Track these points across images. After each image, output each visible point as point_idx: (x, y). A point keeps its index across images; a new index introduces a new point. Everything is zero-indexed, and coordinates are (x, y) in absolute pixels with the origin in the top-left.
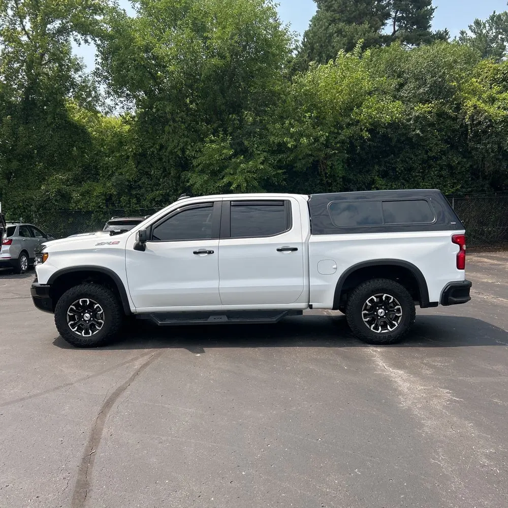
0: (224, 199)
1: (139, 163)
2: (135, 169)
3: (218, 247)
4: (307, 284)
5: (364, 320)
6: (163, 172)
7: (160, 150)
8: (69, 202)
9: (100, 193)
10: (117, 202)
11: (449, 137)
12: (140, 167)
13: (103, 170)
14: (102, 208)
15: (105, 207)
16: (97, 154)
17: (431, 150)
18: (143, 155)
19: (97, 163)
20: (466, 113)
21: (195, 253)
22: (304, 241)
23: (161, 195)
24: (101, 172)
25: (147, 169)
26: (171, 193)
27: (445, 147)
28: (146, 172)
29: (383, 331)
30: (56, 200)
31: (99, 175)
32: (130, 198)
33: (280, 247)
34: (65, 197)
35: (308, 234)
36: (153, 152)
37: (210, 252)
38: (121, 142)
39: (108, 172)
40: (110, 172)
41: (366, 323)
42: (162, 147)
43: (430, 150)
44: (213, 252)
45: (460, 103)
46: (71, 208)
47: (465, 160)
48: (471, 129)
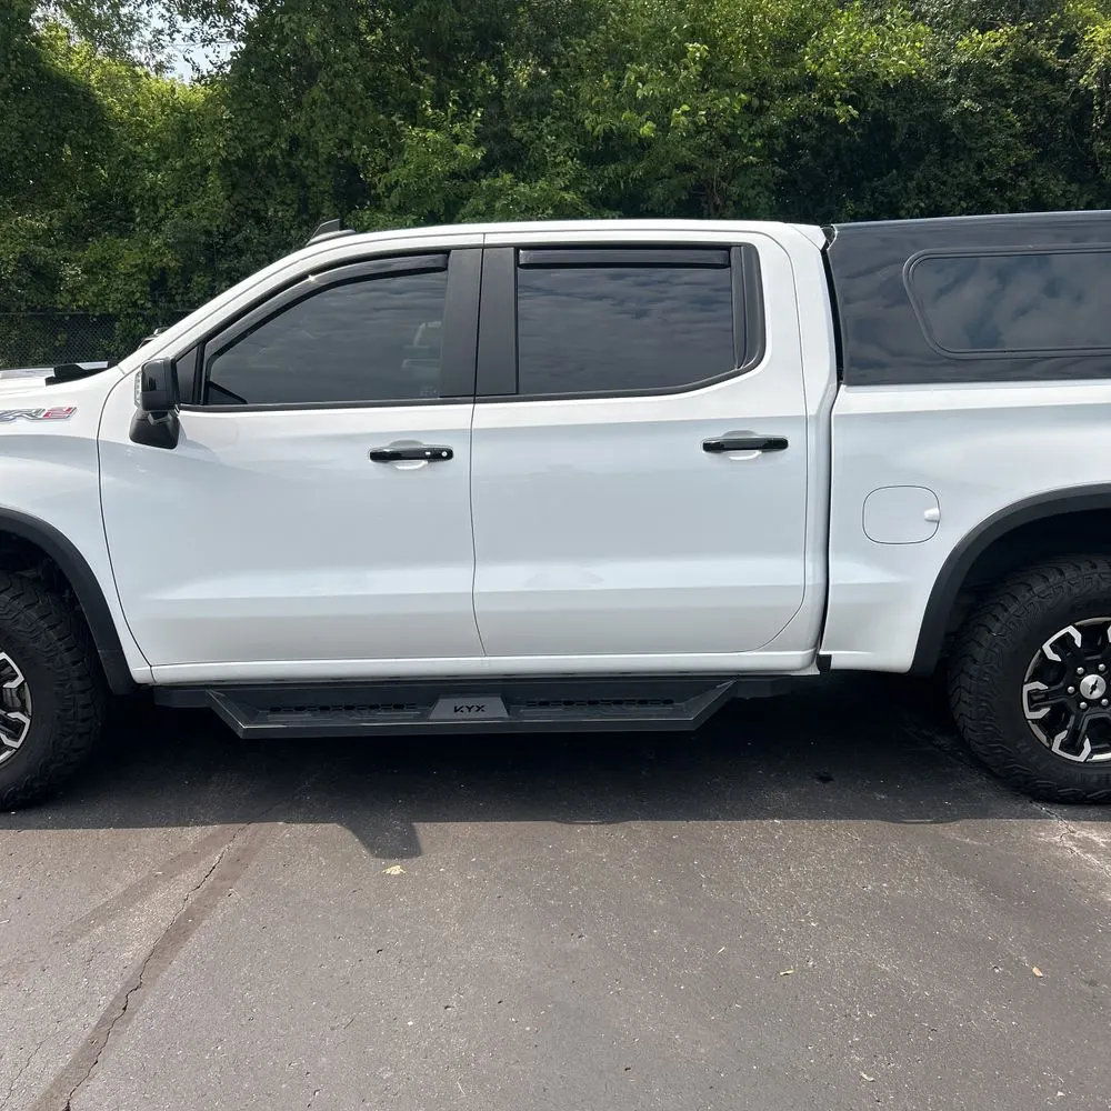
0: (490, 240)
1: (234, 186)
2: (226, 204)
3: (471, 434)
4: (821, 580)
5: (1030, 715)
6: (300, 212)
7: (290, 153)
8: (54, 290)
9: (136, 266)
10: (181, 291)
11: (1041, 127)
12: (236, 197)
13: (142, 208)
14: (143, 307)
15: (149, 305)
16: (125, 161)
17: (991, 163)
18: (246, 164)
19: (127, 187)
20: (1089, 59)
21: (377, 456)
22: (812, 411)
24: (137, 211)
25: (257, 205)
27: (1027, 154)
28: (254, 211)
29: (1097, 757)
30: (19, 284)
31: (133, 220)
32: (214, 281)
33: (716, 435)
34: (44, 277)
35: (829, 383)
36: (273, 157)
37: (437, 455)
38: (186, 130)
39: (156, 212)
40: (162, 212)
41: (1035, 728)
42: (295, 142)
43: (988, 161)
44: (450, 455)
45: (1075, 35)
46: (60, 306)
47: (1074, 187)
48: (1101, 104)
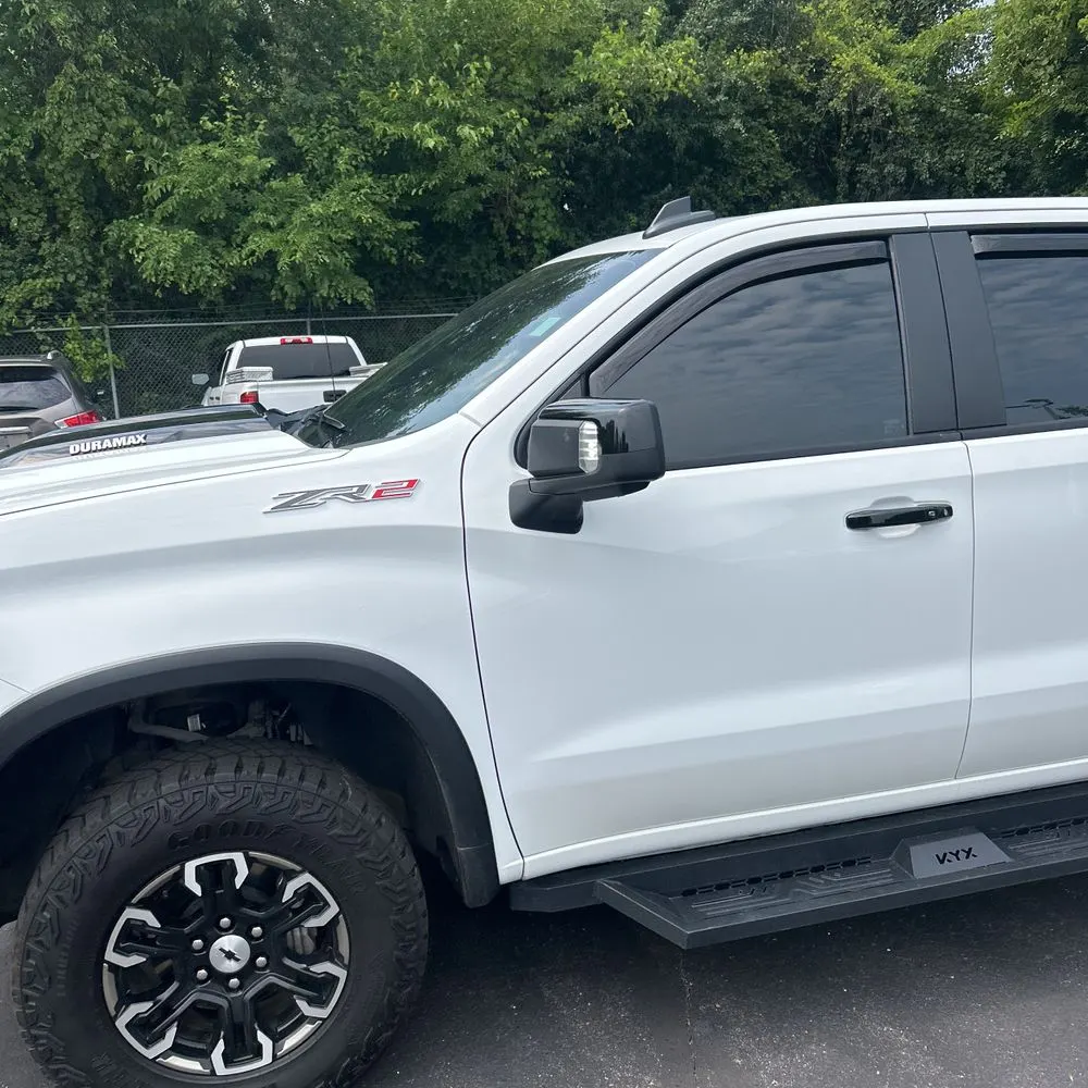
3: (971, 483)
6: (49, 222)
20: (837, 84)
21: (858, 523)
23: (50, 290)
26: (81, 283)
44: (950, 509)
45: (824, 61)
48: (848, 126)
